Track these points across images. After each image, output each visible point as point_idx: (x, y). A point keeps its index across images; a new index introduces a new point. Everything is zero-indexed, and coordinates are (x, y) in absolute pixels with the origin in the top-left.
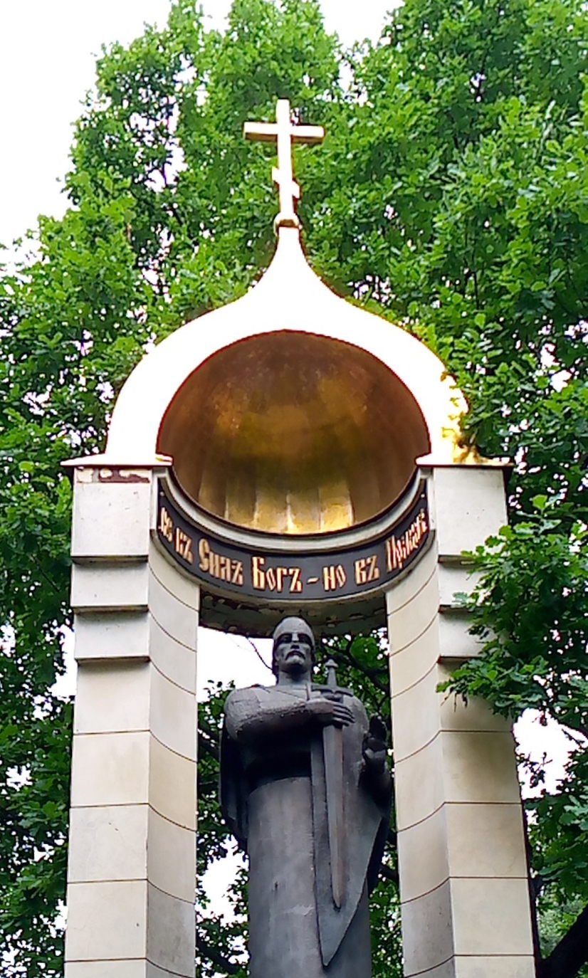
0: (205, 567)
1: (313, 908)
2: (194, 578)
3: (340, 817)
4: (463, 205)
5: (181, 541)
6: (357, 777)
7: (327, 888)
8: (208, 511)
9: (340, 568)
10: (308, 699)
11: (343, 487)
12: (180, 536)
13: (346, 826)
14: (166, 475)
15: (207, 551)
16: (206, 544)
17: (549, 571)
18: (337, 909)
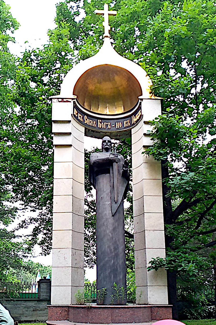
0: (86, 122)
1: (110, 202)
2: (83, 125)
3: (117, 183)
4: (153, 31)
5: (80, 116)
6: (121, 174)
7: (114, 198)
8: (87, 109)
9: (120, 123)
10: (110, 156)
11: (121, 103)
12: (79, 115)
13: (118, 185)
14: (75, 100)
15: (86, 118)
16: (86, 117)
17: (170, 126)
18: (116, 203)
